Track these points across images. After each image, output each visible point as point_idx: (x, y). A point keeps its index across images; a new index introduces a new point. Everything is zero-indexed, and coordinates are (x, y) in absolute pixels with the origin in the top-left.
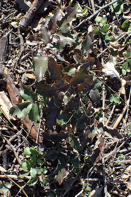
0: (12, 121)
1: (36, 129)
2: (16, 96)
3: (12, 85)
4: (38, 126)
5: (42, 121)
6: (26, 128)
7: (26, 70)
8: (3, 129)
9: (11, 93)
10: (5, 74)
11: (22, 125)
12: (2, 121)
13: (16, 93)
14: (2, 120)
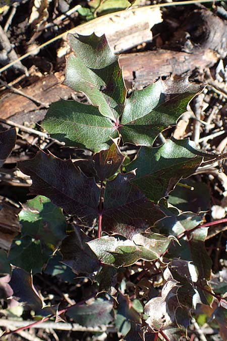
0: (56, 46)
1: (19, 116)
2: (134, 73)
3: (170, 67)
4: (26, 123)
5: (40, 139)
6: (27, 83)
7: (199, 118)
8: (34, 9)
9: (144, 59)
10: (204, 52)
11: (40, 75)
12: (60, 13)
13: (145, 73)
14: (64, 13)
